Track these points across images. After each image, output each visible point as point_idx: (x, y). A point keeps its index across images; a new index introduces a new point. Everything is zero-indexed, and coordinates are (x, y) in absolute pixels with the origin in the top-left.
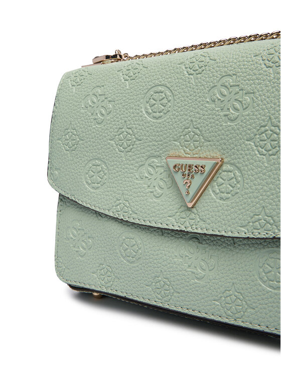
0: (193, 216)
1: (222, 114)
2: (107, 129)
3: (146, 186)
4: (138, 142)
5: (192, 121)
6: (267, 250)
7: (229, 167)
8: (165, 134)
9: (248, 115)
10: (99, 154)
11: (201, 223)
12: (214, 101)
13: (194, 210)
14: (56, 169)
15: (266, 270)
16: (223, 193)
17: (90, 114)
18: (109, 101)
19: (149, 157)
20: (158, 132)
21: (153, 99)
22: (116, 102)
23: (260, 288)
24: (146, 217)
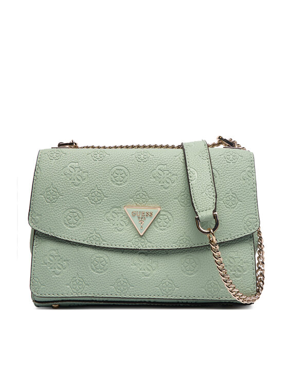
0: (143, 240)
1: (160, 185)
2: (82, 189)
3: (112, 225)
4: (105, 198)
5: (141, 187)
6: (185, 255)
7: (164, 213)
8: (124, 194)
9: (174, 186)
10: (76, 205)
11: (149, 244)
12: (155, 178)
13: (143, 237)
14: (38, 215)
15: (185, 266)
16: (161, 226)
17: (69, 179)
18: (84, 172)
19: (113, 207)
20: (119, 192)
21: (116, 173)
22: (89, 173)
23: (182, 275)
24: (113, 243)
